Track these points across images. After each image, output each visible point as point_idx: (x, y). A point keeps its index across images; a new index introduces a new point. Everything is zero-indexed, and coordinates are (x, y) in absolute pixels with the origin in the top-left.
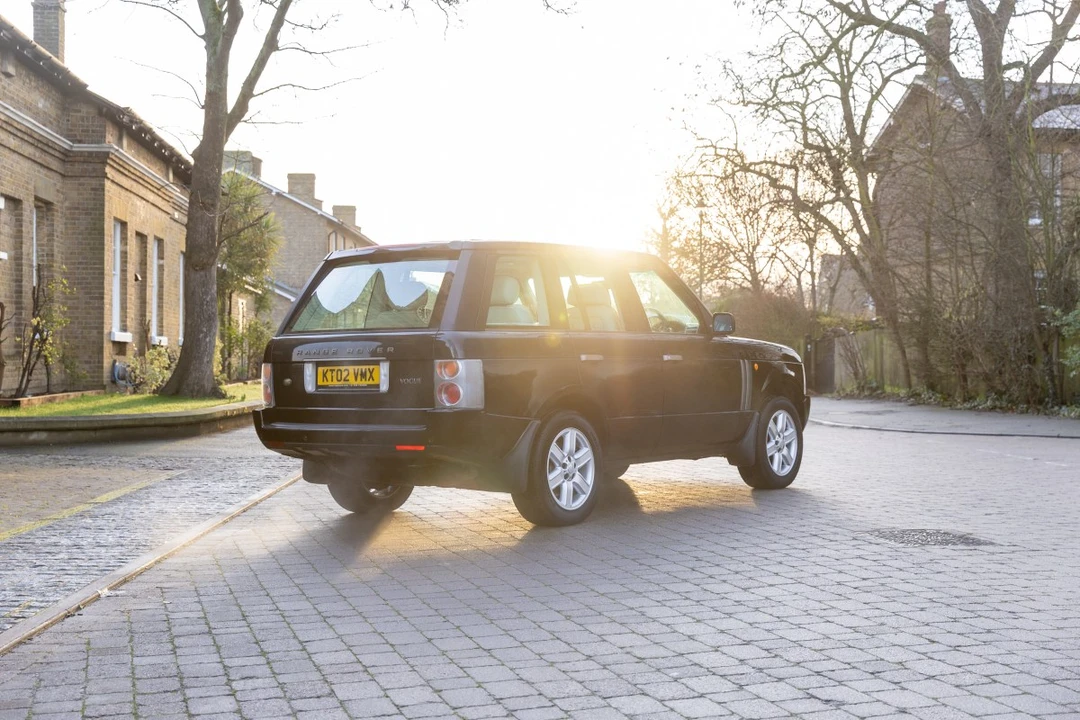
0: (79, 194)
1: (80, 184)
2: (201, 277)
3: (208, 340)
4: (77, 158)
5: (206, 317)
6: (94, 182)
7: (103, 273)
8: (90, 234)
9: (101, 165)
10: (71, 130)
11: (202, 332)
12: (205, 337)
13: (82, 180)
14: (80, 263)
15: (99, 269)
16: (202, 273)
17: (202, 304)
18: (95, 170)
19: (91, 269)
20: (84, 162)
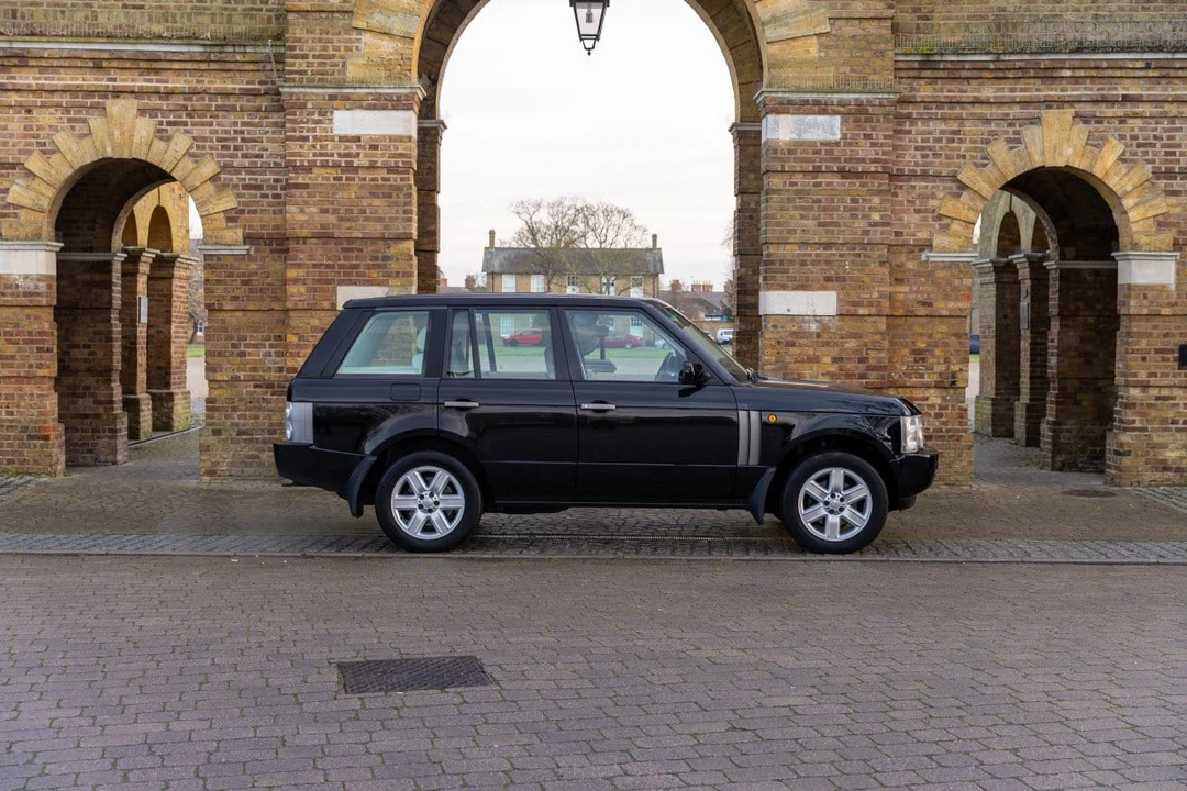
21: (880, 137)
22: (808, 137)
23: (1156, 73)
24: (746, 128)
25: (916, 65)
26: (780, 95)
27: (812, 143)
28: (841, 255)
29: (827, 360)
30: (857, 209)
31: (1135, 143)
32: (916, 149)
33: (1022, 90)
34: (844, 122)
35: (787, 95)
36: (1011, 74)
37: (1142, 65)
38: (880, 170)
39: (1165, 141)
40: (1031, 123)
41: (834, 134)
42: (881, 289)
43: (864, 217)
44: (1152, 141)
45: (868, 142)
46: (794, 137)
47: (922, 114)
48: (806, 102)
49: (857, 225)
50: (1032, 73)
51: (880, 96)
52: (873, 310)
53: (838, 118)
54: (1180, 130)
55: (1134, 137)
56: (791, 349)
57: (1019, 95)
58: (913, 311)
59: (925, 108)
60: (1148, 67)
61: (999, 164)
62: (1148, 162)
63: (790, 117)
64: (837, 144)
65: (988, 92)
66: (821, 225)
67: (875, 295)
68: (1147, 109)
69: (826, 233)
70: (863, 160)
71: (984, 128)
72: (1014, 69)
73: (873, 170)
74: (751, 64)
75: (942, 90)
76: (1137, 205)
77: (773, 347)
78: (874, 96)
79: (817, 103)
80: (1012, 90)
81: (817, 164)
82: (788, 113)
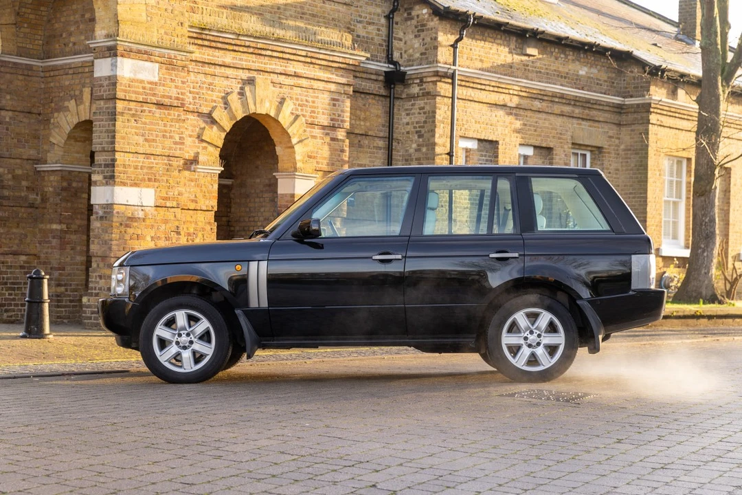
0: (631, 138)
1: (632, 130)
2: (702, 202)
3: (705, 254)
4: (630, 110)
5: (704, 235)
6: (641, 128)
7: (646, 201)
8: (638, 170)
9: (646, 114)
10: (626, 88)
11: (701, 248)
12: (704, 252)
13: (633, 127)
14: (630, 193)
15: (643, 197)
16: (703, 198)
17: (701, 224)
18: (642, 118)
19: (638, 198)
20: (635, 112)
21: (180, 82)
22: (141, 76)
23: (309, 60)
24: (7, 59)
25: (195, 35)
26: (127, 44)
27: (142, 82)
28: (157, 164)
29: (149, 238)
30: (166, 131)
31: (297, 103)
32: (190, 93)
33: (246, 61)
34: (160, 68)
35: (130, 45)
36: (241, 49)
37: (304, 53)
38: (179, 105)
39: (311, 104)
40: (249, 83)
41: (154, 77)
42: (180, 189)
43: (171, 137)
44: (305, 103)
45: (173, 84)
46: (132, 76)
47: (194, 69)
48: (139, 52)
49: (166, 143)
50: (251, 50)
51: (182, 53)
52: (175, 204)
53: (157, 65)
54: (317, 97)
55: (297, 99)
56: (128, 229)
57: (244, 64)
58: (186, 206)
59: (196, 65)
60: (306, 56)
61: (233, 108)
62: (304, 116)
63: (130, 60)
64: (156, 84)
65: (228, 58)
66: (146, 140)
67: (176, 193)
68: (304, 82)
69: (150, 146)
70: (170, 97)
71: (226, 83)
72: (244, 46)
73: (175, 105)
74: (9, 10)
75: (204, 54)
76: (298, 142)
77: (118, 228)
78: (179, 53)
79: (146, 53)
80: (241, 59)
81: (145, 97)
82: (129, 58)
